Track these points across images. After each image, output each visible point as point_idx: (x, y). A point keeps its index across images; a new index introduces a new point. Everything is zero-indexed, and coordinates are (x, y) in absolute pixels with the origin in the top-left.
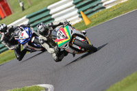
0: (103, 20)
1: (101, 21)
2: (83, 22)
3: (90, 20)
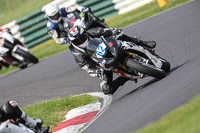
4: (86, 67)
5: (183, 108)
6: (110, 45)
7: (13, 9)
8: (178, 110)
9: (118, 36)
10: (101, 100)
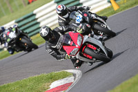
0: (132, 5)
1: (130, 7)
2: (112, 7)
3: (118, 5)
5: (131, 81)
7: (13, 12)
8: (127, 81)
10: (74, 75)
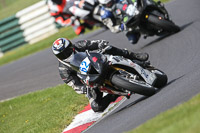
4: (71, 84)
6: (94, 60)
9: (104, 50)
